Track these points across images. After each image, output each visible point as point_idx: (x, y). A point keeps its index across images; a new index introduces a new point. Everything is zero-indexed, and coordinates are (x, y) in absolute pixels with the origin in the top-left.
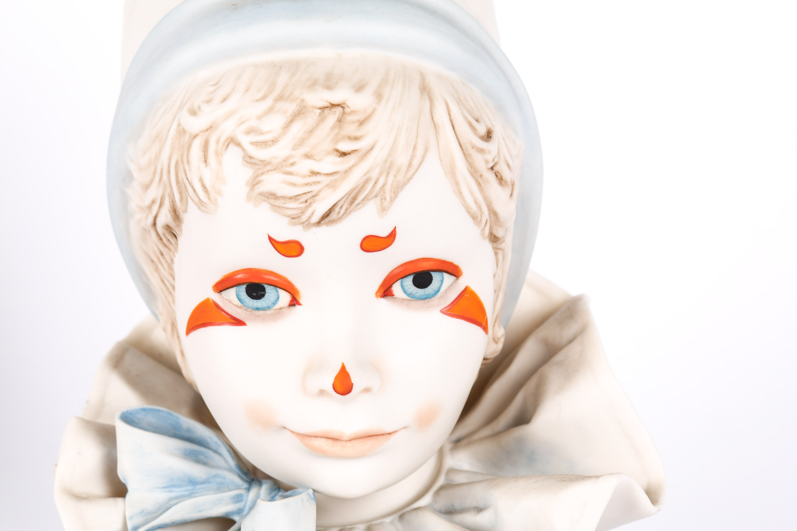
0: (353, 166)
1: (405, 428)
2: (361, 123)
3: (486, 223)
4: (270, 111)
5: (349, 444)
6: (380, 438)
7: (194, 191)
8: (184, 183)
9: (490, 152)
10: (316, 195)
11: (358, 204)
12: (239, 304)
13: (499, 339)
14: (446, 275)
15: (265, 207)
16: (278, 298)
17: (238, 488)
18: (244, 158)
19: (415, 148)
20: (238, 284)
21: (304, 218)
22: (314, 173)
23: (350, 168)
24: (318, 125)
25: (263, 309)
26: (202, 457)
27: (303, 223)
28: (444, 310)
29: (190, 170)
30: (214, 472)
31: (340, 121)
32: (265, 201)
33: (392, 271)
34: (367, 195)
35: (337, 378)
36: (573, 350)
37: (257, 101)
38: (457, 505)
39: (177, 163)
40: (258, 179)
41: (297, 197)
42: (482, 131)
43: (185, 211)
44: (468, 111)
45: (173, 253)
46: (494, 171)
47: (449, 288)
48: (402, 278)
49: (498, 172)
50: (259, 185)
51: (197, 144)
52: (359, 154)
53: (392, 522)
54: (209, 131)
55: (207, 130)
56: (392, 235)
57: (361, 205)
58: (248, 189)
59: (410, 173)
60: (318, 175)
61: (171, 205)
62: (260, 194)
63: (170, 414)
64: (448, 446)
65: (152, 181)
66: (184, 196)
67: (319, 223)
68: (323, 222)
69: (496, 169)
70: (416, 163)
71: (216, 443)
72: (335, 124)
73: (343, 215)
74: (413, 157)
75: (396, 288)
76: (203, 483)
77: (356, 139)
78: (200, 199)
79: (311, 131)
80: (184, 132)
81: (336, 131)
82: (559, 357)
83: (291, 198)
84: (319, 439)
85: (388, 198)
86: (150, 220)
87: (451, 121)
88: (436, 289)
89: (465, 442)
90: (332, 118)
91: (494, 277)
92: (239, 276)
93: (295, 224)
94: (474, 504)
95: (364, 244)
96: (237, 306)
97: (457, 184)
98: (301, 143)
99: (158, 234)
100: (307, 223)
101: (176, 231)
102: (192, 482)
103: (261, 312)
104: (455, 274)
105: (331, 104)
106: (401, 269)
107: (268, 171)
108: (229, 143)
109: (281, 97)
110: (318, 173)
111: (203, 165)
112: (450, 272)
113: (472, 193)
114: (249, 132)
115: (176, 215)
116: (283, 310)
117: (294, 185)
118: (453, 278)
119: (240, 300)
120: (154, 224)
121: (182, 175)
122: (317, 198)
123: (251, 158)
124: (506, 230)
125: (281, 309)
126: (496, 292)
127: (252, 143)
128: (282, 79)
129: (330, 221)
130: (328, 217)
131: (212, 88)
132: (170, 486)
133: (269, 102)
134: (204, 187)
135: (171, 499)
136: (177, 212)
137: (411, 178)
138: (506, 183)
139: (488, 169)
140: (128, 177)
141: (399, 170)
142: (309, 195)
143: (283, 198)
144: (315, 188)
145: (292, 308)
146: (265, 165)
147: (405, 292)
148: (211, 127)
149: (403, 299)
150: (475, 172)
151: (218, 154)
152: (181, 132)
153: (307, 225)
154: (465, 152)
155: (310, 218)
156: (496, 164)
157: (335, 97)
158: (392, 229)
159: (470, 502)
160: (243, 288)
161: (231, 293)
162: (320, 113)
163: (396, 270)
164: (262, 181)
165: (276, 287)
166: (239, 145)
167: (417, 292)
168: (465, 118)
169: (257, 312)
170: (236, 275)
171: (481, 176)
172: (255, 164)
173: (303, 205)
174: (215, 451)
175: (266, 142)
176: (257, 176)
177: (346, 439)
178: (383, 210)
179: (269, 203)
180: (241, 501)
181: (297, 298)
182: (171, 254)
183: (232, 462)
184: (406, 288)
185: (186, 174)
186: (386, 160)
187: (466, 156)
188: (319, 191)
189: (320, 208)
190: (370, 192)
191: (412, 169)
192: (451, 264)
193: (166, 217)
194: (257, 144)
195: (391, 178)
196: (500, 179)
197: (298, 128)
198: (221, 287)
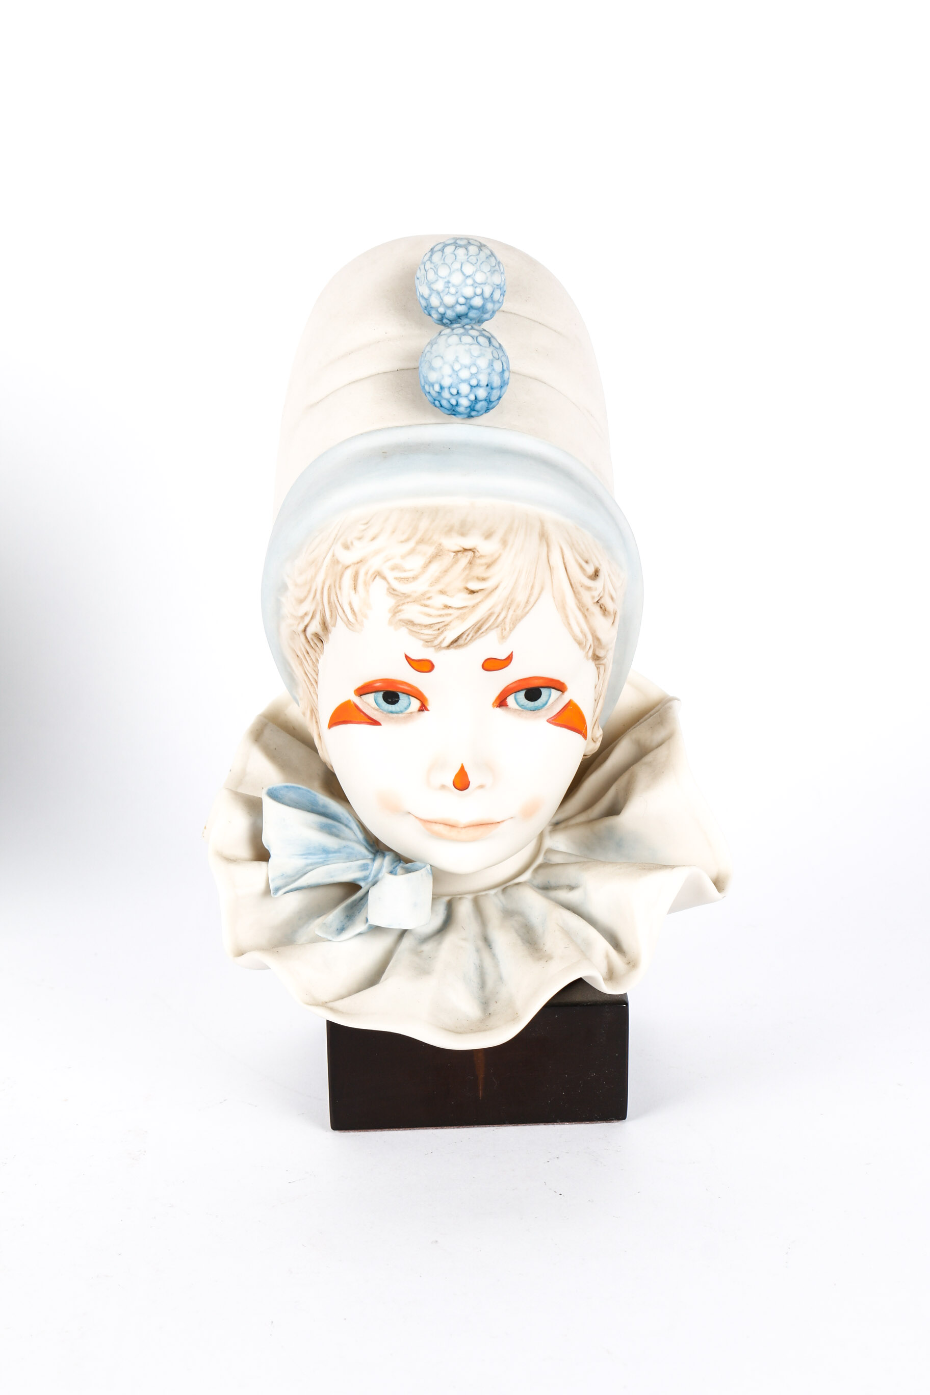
0: (480, 602)
1: (512, 818)
2: (489, 566)
3: (590, 648)
4: (412, 552)
5: (464, 830)
6: (489, 826)
7: (344, 611)
8: (335, 604)
9: (596, 589)
10: (447, 625)
11: (482, 633)
12: (377, 707)
13: (597, 739)
14: (553, 690)
15: (404, 631)
16: (410, 704)
17: (364, 858)
18: (388, 589)
19: (532, 587)
20: (376, 691)
21: (436, 642)
22: (447, 607)
23: (477, 604)
24: (452, 566)
25: (397, 713)
26: (334, 830)
27: (435, 646)
28: (550, 720)
29: (341, 594)
30: (344, 843)
31: (470, 563)
32: (404, 626)
33: (508, 686)
34: (490, 626)
35: (457, 776)
36: (661, 753)
37: (402, 542)
39: (330, 586)
40: (399, 608)
41: (431, 626)
42: (590, 570)
43: (334, 625)
44: (580, 554)
45: (318, 654)
46: (599, 604)
47: (555, 701)
48: (516, 692)
49: (603, 605)
50: (399, 613)
51: (348, 575)
52: (486, 592)
53: (496, 894)
54: (359, 564)
55: (358, 563)
56: (509, 658)
57: (485, 633)
58: (390, 615)
59: (527, 609)
60: (450, 609)
61: (321, 619)
62: (400, 620)
63: (309, 791)
64: (549, 828)
65: (306, 597)
66: (334, 614)
67: (448, 647)
68: (452, 646)
69: (601, 602)
70: (532, 600)
71: (347, 819)
72: (466, 566)
73: (469, 641)
74: (530, 595)
75: (510, 700)
76: (335, 852)
77: (484, 579)
78: (348, 619)
79: (446, 571)
80: (338, 562)
82: (648, 758)
83: (426, 626)
84: (438, 825)
85: (508, 629)
86: (302, 627)
87: (564, 564)
88: (544, 702)
89: (562, 825)
90: (464, 560)
91: (595, 688)
92: (378, 684)
95: (485, 665)
96: (374, 709)
97: (567, 617)
98: (437, 580)
99: (306, 638)
100: (438, 646)
101: (323, 638)
102: (326, 851)
103: (395, 715)
104: (560, 689)
105: (463, 548)
106: (515, 685)
107: (408, 602)
108: (376, 575)
109: (423, 540)
110: (450, 607)
111: (353, 592)
112: (557, 688)
114: (394, 568)
115: (325, 626)
116: (413, 714)
117: (430, 615)
118: (559, 693)
119: (377, 704)
120: (305, 630)
121: (333, 597)
122: (448, 627)
123: (394, 590)
124: (608, 651)
125: (411, 713)
126: (596, 701)
127: (396, 579)
128: (424, 524)
129: (458, 645)
130: (457, 643)
131: (364, 527)
132: (307, 854)
133: (411, 544)
134: (352, 610)
135: (307, 865)
136: (326, 625)
137: (528, 613)
138: (609, 613)
139: (594, 603)
140: (283, 588)
141: (518, 606)
142: (441, 624)
143: (420, 625)
144: (447, 619)
145: (421, 712)
146: (405, 597)
147: (518, 703)
148: (361, 561)
149: (516, 710)
150: (582, 607)
151: (366, 584)
152: (336, 562)
153: (439, 648)
154: (575, 590)
155: (441, 642)
156: (601, 598)
157: (468, 543)
158: (510, 653)
159: (564, 881)
160: (381, 694)
161: (370, 698)
162: (454, 556)
163: (511, 686)
164: (403, 610)
165: (409, 695)
166: (384, 578)
167: (527, 704)
168: (577, 561)
169: (391, 715)
170: (376, 683)
171: (588, 610)
172: (397, 595)
173: (436, 632)
174: (346, 826)
175: (408, 579)
176: (398, 606)
177: (462, 826)
178: (503, 638)
179: (408, 628)
180: (367, 869)
181: (426, 705)
182: (317, 655)
183: (360, 836)
184: (519, 700)
185: (337, 597)
186: (508, 598)
187: (575, 593)
188: (451, 622)
189: (450, 636)
190: (493, 623)
191: (529, 605)
192: (558, 682)
193: (315, 627)
194: (399, 579)
195: (511, 612)
196: (604, 610)
197: (435, 568)
198: (362, 691)
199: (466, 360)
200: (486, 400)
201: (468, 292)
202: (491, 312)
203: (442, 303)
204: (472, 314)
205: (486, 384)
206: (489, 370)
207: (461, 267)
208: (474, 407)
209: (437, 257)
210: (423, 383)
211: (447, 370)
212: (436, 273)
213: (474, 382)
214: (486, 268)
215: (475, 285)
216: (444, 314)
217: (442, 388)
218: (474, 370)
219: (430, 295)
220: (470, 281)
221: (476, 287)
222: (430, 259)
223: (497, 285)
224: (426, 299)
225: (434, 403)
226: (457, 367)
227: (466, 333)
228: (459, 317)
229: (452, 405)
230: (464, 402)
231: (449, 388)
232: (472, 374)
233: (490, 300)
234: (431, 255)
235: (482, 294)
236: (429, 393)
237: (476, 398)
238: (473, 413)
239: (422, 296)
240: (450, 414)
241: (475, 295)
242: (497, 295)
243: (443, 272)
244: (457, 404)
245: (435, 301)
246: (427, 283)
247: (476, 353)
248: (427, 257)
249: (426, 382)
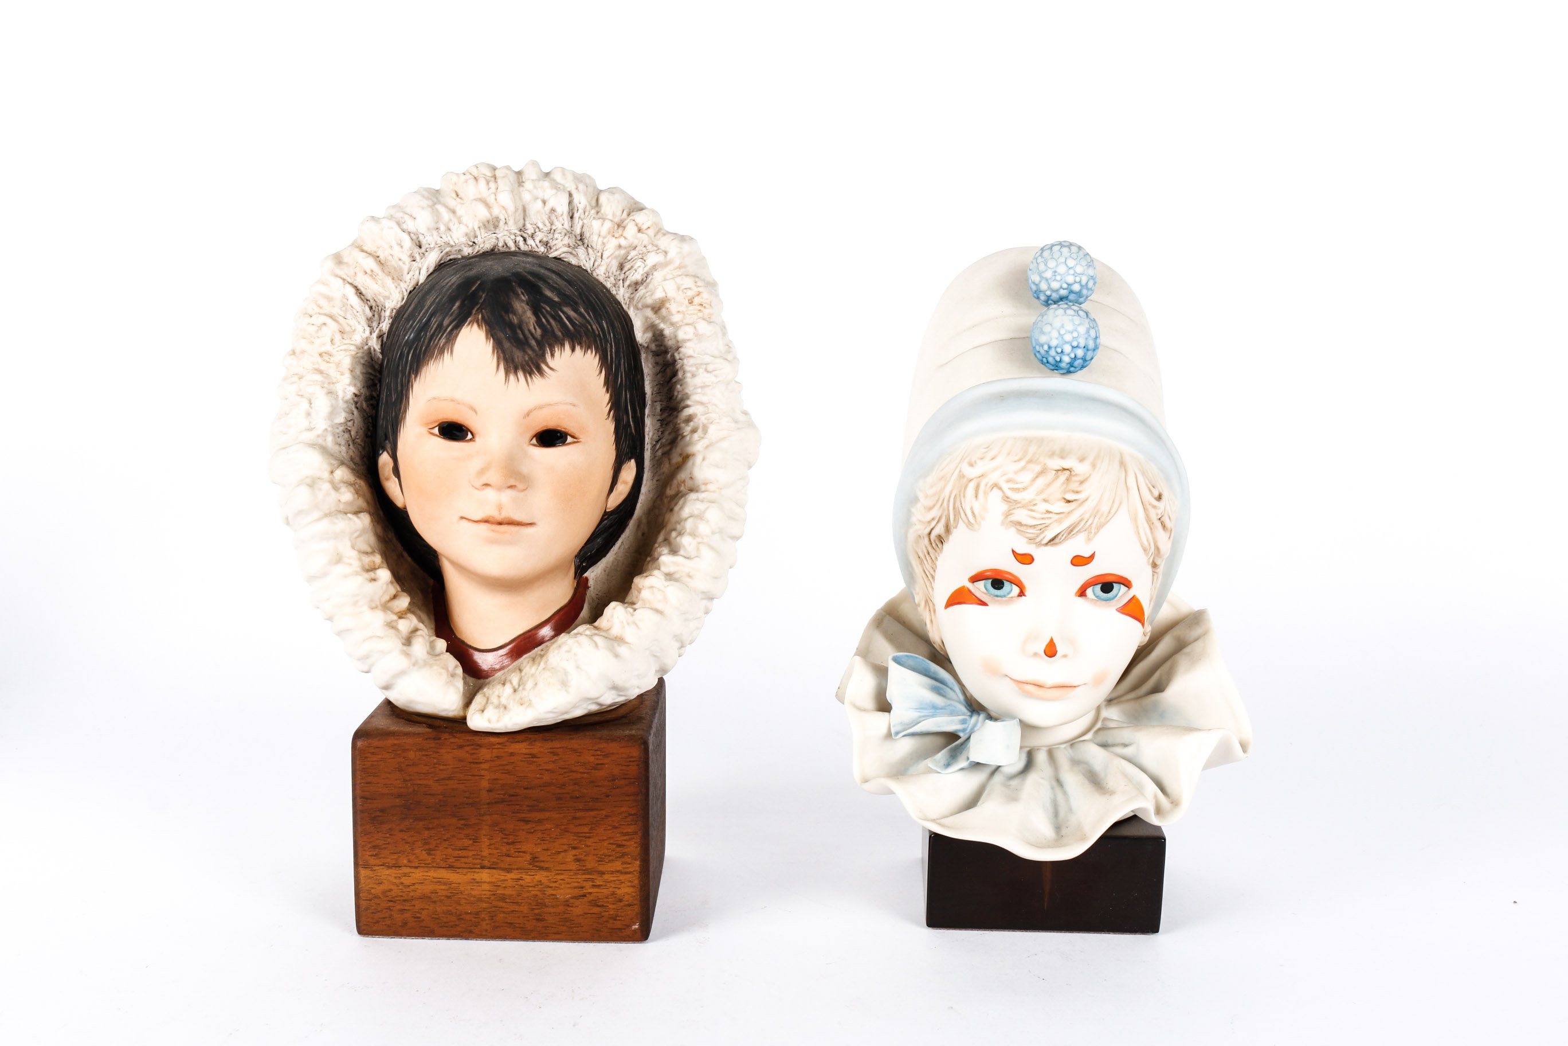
0: (1074, 510)
1: (1085, 684)
2: (1082, 482)
3: (1151, 555)
4: (1023, 469)
5: (1049, 690)
6: (1069, 689)
7: (966, 515)
8: (959, 510)
9: (1160, 508)
10: (1047, 526)
11: (1073, 534)
12: (985, 591)
13: (1147, 633)
14: (1122, 586)
15: (1013, 530)
16: (1012, 590)
17: (964, 714)
18: (1003, 497)
19: (1113, 502)
20: (986, 579)
21: (1038, 540)
22: (1048, 512)
24: (1053, 481)
25: (1001, 597)
26: (942, 692)
27: (1036, 543)
28: (1118, 609)
29: (965, 501)
30: (949, 702)
31: (1067, 480)
32: (1013, 526)
33: (1088, 580)
34: (1080, 529)
35: (1047, 646)
36: (1198, 646)
37: (1015, 461)
38: (1110, 741)
39: (955, 495)
40: (1011, 512)
41: (1035, 527)
42: (1156, 494)
43: (956, 527)
44: (1148, 480)
45: (938, 553)
46: (1160, 521)
47: (1123, 595)
48: (1094, 585)
49: (1163, 522)
50: (1011, 516)
51: (971, 487)
52: (1079, 502)
53: (1065, 748)
55: (980, 477)
56: (1092, 557)
57: (1075, 535)
58: (1003, 517)
59: (1109, 518)
60: (1051, 514)
61: (945, 523)
62: (1011, 522)
63: (924, 661)
64: (1105, 703)
65: (934, 506)
66: (957, 518)
67: (1047, 544)
68: (1049, 544)
69: (1162, 519)
70: (1113, 511)
71: (952, 683)
72: (1064, 481)
73: (1063, 541)
74: (1112, 507)
75: (1089, 592)
76: (941, 709)
77: (1077, 492)
78: (968, 521)
79: (1049, 485)
80: (964, 476)
81: (1065, 486)
82: (1186, 650)
83: (1031, 526)
84: (1029, 685)
85: (1093, 533)
86: (927, 531)
87: (1138, 486)
88: (1115, 595)
89: (1116, 701)
90: (1063, 477)
91: (1151, 591)
92: (988, 573)
93: (1031, 543)
94: (1122, 742)
95: (1073, 561)
96: (983, 593)
97: (1137, 527)
98: (1041, 492)
99: (930, 540)
101: (944, 540)
102: (935, 707)
103: (999, 598)
104: (1128, 586)
105: (1063, 468)
106: (1093, 580)
107: (1018, 508)
108: (994, 487)
110: (1051, 512)
111: (975, 499)
112: (1125, 584)
113: (1146, 534)
114: (1008, 481)
115: (948, 529)
116: (1014, 598)
117: (1035, 518)
118: (1127, 589)
119: (986, 589)
120: (930, 534)
121: (958, 504)
122: (1048, 528)
123: (1008, 498)
124: (1162, 561)
125: (1012, 597)
126: (1151, 601)
127: (1010, 489)
128: (1032, 449)
129: (1054, 543)
130: (1053, 541)
131: (985, 450)
132: (920, 708)
133: (1023, 463)
134: (973, 513)
135: (920, 717)
137: (1109, 521)
138: (1167, 529)
139: (1157, 519)
140: (915, 500)
141: (1102, 515)
142: (1042, 526)
143: (1026, 525)
144: (1048, 522)
145: (1020, 598)
146: (1016, 503)
147: (1094, 594)
148: (982, 475)
149: (1093, 600)
150: (1149, 521)
151: (985, 493)
152: (962, 476)
153: (1039, 544)
154: (1144, 507)
155: (1042, 540)
156: (1162, 516)
157: (1066, 464)
158: (1093, 553)
159: (1119, 740)
160: (990, 581)
161: (981, 584)
162: (1056, 474)
163: (1091, 580)
164: (1013, 514)
165: (1011, 583)
166: (1000, 489)
167: (1102, 596)
168: (1147, 485)
169: (996, 598)
170: (986, 573)
171: (1153, 523)
172: (1010, 502)
173: (1039, 532)
174: (951, 689)
175: (1019, 489)
176: (1010, 510)
177: (1048, 687)
178: (1089, 540)
179: (1016, 528)
180: (966, 723)
181: (1024, 591)
183: (961, 697)
184: (1096, 592)
185: (961, 504)
186: (1095, 508)
187: (1145, 509)
188: (1050, 524)
189: (1049, 535)
190: (1082, 528)
191: (1110, 515)
192: (1126, 579)
193: (939, 530)
194: (1013, 489)
195: (1097, 519)
196: (1164, 526)
197: (1041, 482)
198: (974, 579)
199: (1069, 327)
200: (1082, 359)
201: (1070, 279)
202: (1085, 297)
203: (1049, 288)
204: (1072, 297)
205: (1083, 346)
206: (1086, 336)
207: (1066, 261)
208: (1073, 363)
209: (1046, 254)
210: (1034, 344)
211: (1055, 334)
212: (1046, 265)
213: (1075, 344)
214: (1084, 263)
215: (1075, 274)
216: (1050, 296)
217: (1050, 347)
218: (1075, 334)
219: (1040, 282)
220: (1071, 272)
221: (1076, 276)
222: (1041, 255)
223: (1092, 277)
224: (1037, 285)
225: (1042, 361)
226: (1062, 332)
227: (1069, 307)
228: (1062, 299)
229: (1056, 361)
230: (1066, 359)
231: (1056, 348)
232: (1074, 338)
233: (1085, 287)
234: (1042, 253)
235: (1080, 282)
236: (1039, 352)
237: (1075, 357)
238: (1072, 369)
239: (1034, 283)
240: (1053, 370)
241: (1075, 282)
242: (1091, 284)
243: (1052, 264)
244: (1061, 361)
245: (1044, 286)
246: (1038, 273)
247: (1077, 322)
248: (1038, 254)
249: (1037, 344)
